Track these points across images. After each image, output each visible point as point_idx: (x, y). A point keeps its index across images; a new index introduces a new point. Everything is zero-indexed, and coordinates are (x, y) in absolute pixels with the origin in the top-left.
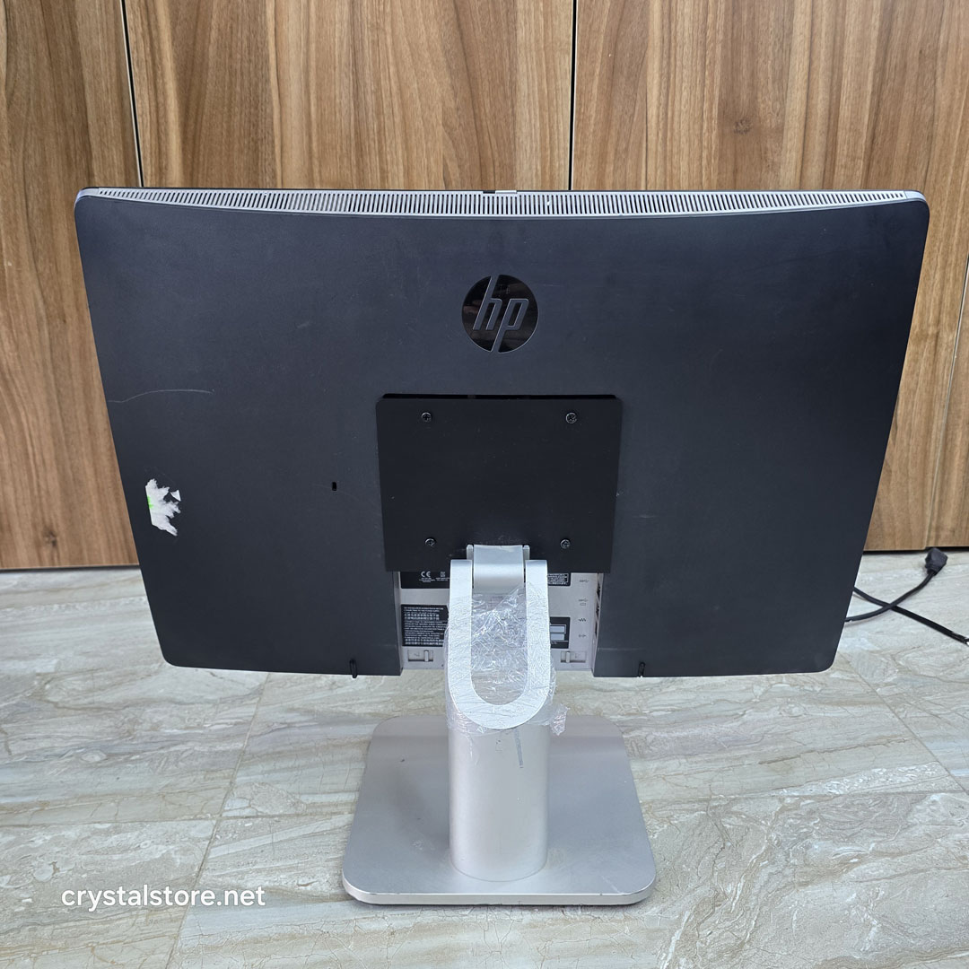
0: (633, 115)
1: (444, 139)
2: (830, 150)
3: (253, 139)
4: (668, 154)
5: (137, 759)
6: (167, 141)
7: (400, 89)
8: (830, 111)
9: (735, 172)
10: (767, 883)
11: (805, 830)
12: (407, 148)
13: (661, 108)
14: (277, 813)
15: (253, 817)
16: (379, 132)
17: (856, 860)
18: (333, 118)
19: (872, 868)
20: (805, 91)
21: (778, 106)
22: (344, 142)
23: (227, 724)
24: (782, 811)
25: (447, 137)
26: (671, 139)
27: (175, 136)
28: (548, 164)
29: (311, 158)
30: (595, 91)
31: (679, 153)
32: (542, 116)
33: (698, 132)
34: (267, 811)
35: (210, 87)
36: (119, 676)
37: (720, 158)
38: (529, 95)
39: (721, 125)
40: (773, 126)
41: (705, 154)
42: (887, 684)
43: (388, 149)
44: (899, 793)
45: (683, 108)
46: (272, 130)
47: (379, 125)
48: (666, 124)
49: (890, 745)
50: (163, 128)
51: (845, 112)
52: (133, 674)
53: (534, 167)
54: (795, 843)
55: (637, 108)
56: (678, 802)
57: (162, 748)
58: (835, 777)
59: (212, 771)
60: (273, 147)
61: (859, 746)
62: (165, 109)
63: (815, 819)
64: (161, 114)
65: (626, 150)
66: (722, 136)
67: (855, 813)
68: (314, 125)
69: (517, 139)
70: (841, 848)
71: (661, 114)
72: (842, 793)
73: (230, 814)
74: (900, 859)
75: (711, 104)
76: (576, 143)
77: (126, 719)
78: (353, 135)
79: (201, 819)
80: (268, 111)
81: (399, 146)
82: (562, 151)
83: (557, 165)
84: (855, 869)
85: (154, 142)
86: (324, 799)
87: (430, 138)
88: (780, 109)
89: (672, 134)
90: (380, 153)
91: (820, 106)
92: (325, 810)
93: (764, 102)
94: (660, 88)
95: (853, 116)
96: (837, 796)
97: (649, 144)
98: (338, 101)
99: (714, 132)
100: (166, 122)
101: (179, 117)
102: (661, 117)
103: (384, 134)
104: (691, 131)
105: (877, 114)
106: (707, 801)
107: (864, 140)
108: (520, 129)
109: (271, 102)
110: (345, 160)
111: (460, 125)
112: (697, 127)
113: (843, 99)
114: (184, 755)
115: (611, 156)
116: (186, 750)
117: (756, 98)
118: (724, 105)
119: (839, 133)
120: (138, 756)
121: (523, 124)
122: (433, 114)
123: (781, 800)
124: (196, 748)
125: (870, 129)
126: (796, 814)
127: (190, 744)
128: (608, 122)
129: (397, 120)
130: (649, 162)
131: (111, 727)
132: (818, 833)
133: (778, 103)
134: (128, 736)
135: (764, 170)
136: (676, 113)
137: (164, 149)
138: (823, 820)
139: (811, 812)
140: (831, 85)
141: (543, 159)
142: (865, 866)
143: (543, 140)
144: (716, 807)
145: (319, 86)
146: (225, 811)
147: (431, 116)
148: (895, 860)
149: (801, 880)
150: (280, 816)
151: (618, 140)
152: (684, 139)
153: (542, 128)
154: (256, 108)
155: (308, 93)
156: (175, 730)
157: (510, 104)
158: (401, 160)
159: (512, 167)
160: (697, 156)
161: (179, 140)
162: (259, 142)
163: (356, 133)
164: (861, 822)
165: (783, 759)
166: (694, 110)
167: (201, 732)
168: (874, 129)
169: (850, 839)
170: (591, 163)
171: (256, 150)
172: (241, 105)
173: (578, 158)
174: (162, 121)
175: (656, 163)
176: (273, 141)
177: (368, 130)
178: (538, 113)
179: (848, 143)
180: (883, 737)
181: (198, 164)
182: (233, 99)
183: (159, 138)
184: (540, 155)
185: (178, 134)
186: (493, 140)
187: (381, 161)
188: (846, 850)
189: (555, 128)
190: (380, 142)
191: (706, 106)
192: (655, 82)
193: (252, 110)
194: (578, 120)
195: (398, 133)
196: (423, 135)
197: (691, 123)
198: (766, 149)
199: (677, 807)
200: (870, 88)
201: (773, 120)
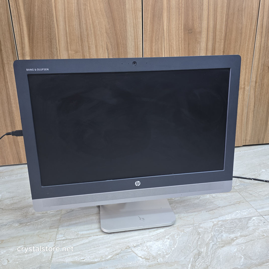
0: (160, 29)
1: (106, 37)
2: (214, 37)
3: (50, 38)
4: (170, 40)
5: (29, 224)
6: (24, 40)
7: (93, 23)
8: (214, 26)
9: (189, 44)
10: (212, 247)
11: (221, 231)
12: (96, 40)
13: (167, 27)
14: (72, 238)
15: (65, 240)
16: (87, 35)
17: (235, 239)
18: (73, 32)
19: (239, 241)
20: (207, 21)
21: (200, 25)
22: (77, 39)
23: (54, 211)
24: (214, 225)
25: (107, 36)
26: (171, 36)
27: (26, 38)
28: (136, 44)
29: (67, 43)
30: (149, 22)
31: (173, 39)
32: (134, 30)
33: (178, 33)
34: (69, 238)
35: (36, 23)
36: (21, 199)
37: (185, 40)
38: (130, 24)
39: (184, 31)
40: (199, 31)
41: (180, 39)
42: (237, 186)
43: (90, 40)
44: (244, 218)
45: (174, 26)
46: (56, 36)
47: (87, 33)
48: (169, 31)
49: (240, 204)
50: (23, 35)
51: (218, 27)
52: (25, 198)
53: (132, 44)
54: (218, 235)
55: (161, 27)
56: (185, 225)
57: (36, 220)
58: (227, 214)
59: (52, 226)
60: (56, 40)
61: (232, 204)
62: (23, 30)
63: (223, 227)
64: (22, 31)
65: (158, 38)
66: (185, 34)
67: (233, 225)
68: (68, 34)
69: (127, 37)
70: (231, 235)
71: (168, 28)
72: (229, 219)
73: (59, 239)
74: (247, 237)
75: (181, 25)
76: (144, 37)
77: (24, 212)
78: (79, 37)
79: (50, 242)
80: (54, 30)
81: (93, 39)
82: (140, 40)
83: (139, 43)
84: (235, 241)
85: (20, 40)
86: (85, 232)
87: (102, 37)
88: (200, 26)
89: (171, 34)
90: (88, 41)
91: (211, 25)
92: (86, 236)
93: (196, 24)
94: (167, 21)
95: (220, 27)
96: (228, 220)
97: (165, 37)
98: (75, 26)
99: (183, 33)
100: (23, 34)
101: (27, 33)
102: (168, 29)
103: (89, 36)
104: (176, 33)
105: (227, 27)
106: (193, 224)
107: (223, 34)
108: (128, 33)
109: (55, 27)
110: (78, 44)
111: (111, 33)
112: (177, 32)
113: (218, 23)
114: (43, 222)
115: (154, 41)
116: (43, 221)
117: (194, 23)
118: (185, 25)
119: (217, 32)
120: (29, 223)
121: (129, 32)
122: (103, 30)
123: (213, 222)
124: (46, 220)
125: (225, 31)
126: (218, 226)
127: (44, 218)
128: (153, 31)
129: (92, 32)
130: (165, 42)
131: (20, 215)
132: (224, 231)
133: (200, 24)
134: (25, 217)
135: (197, 43)
136: (172, 28)
137: (23, 42)
138: (225, 227)
139: (222, 225)
140: (214, 19)
141: (135, 42)
142: (238, 240)
143: (135, 36)
144: (196, 226)
145: (69, 22)
146: (57, 238)
147: (102, 30)
148: (246, 238)
149: (221, 246)
150: (73, 239)
151: (156, 36)
152: (174, 35)
153: (134, 33)
154: (50, 29)
155: (65, 24)
156: (39, 214)
157: (125, 26)
158: (94, 44)
159: (126, 45)
160: (178, 40)
161: (28, 39)
162: (52, 39)
163: (80, 36)
164: (235, 227)
165: (212, 210)
166: (177, 27)
167: (47, 214)
168: (226, 31)
169: (233, 232)
170: (149, 43)
171: (51, 41)
172: (46, 28)
173: (145, 41)
174: (22, 34)
175: (167, 42)
176: (56, 39)
177: (84, 35)
178: (133, 29)
179: (219, 35)
180: (238, 201)
181: (34, 46)
182: (43, 26)
183: (21, 39)
184: (134, 41)
185: (27, 37)
186: (120, 37)
187: (88, 44)
188: (232, 236)
189: (138, 33)
190: (87, 38)
191: (180, 26)
192: (166, 19)
193: (49, 30)
194: (144, 30)
195: (93, 35)
196: (100, 36)
197: (176, 31)
198: (197, 37)
199: (185, 227)
200: (225, 20)
201: (199, 29)
